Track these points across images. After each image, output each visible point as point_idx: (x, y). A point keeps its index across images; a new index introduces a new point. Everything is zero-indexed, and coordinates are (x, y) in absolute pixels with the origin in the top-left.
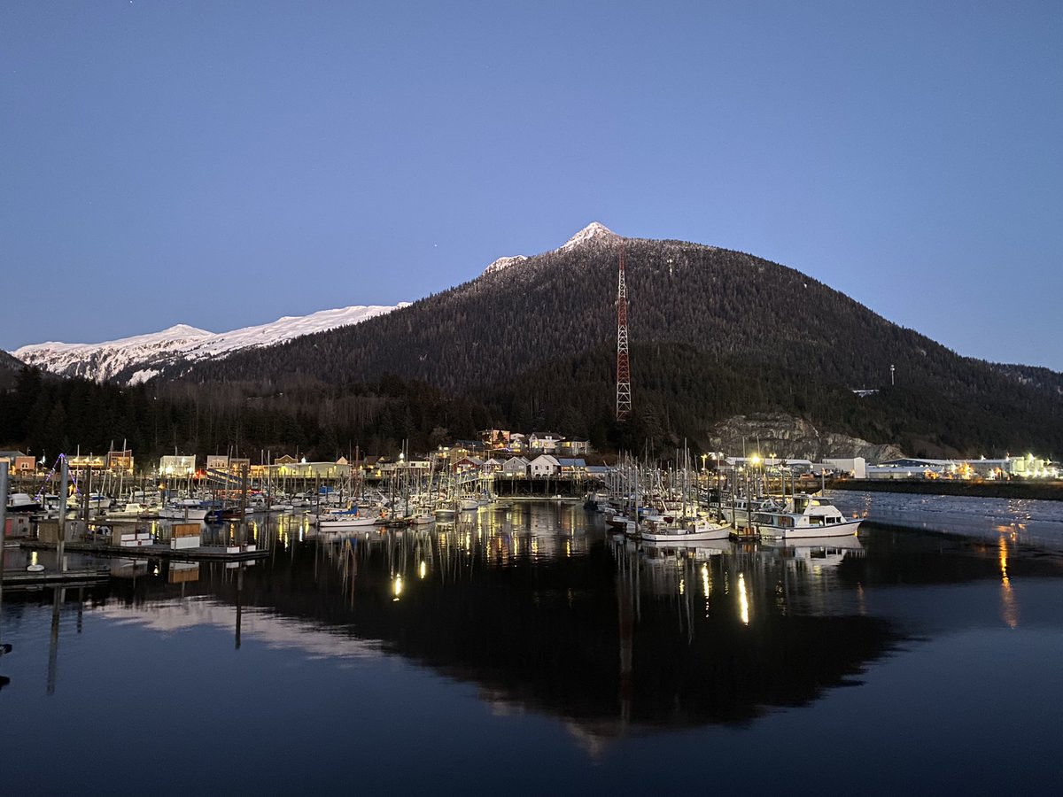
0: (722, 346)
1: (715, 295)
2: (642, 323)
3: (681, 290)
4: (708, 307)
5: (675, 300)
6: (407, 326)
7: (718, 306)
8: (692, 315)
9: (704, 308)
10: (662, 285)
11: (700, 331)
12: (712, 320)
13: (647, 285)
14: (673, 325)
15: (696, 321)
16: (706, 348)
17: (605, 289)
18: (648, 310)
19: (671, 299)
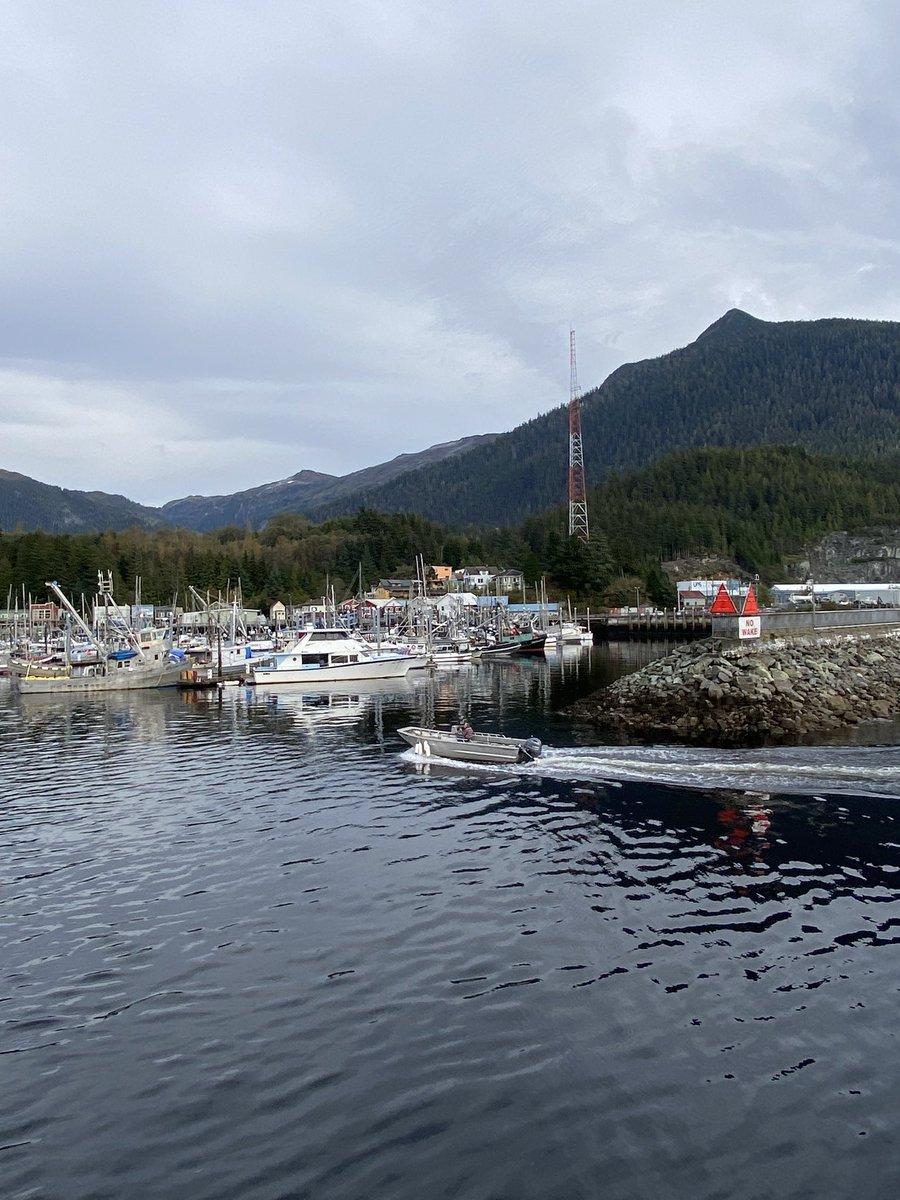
0: (885, 444)
1: (882, 382)
2: (783, 425)
3: (836, 381)
4: (872, 398)
5: (829, 392)
6: (511, 453)
7: (885, 395)
8: (850, 410)
9: (867, 398)
10: (813, 375)
11: (858, 427)
12: (875, 413)
13: (793, 376)
14: (824, 425)
15: (854, 416)
16: (864, 448)
17: (738, 387)
18: (793, 407)
19: (823, 391)
